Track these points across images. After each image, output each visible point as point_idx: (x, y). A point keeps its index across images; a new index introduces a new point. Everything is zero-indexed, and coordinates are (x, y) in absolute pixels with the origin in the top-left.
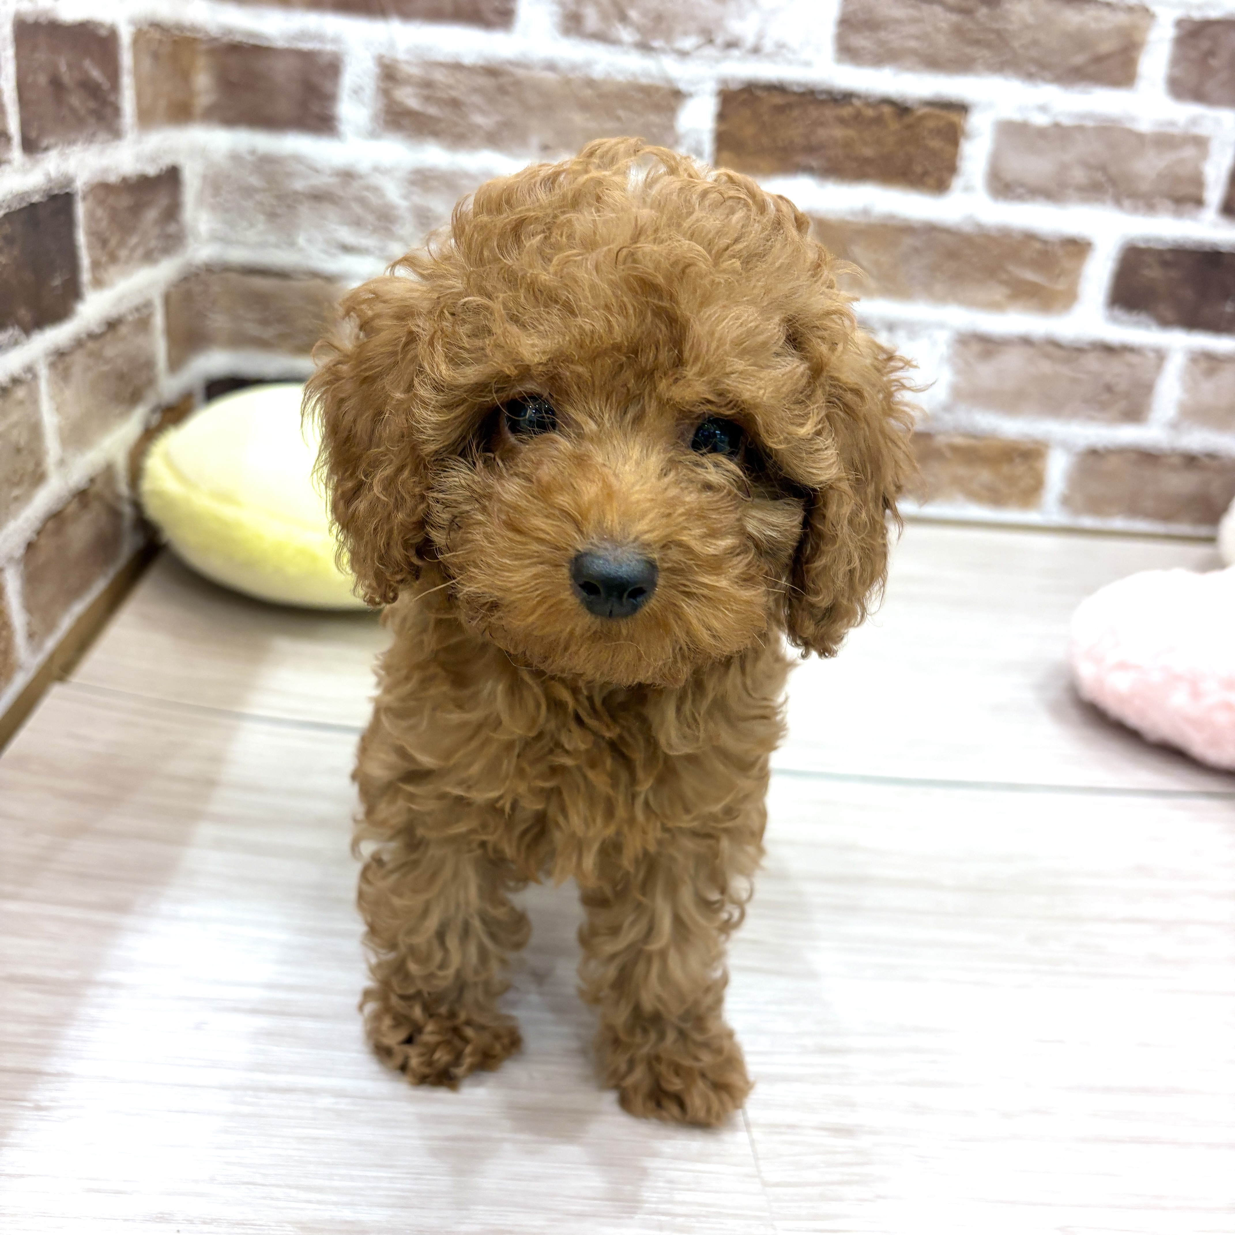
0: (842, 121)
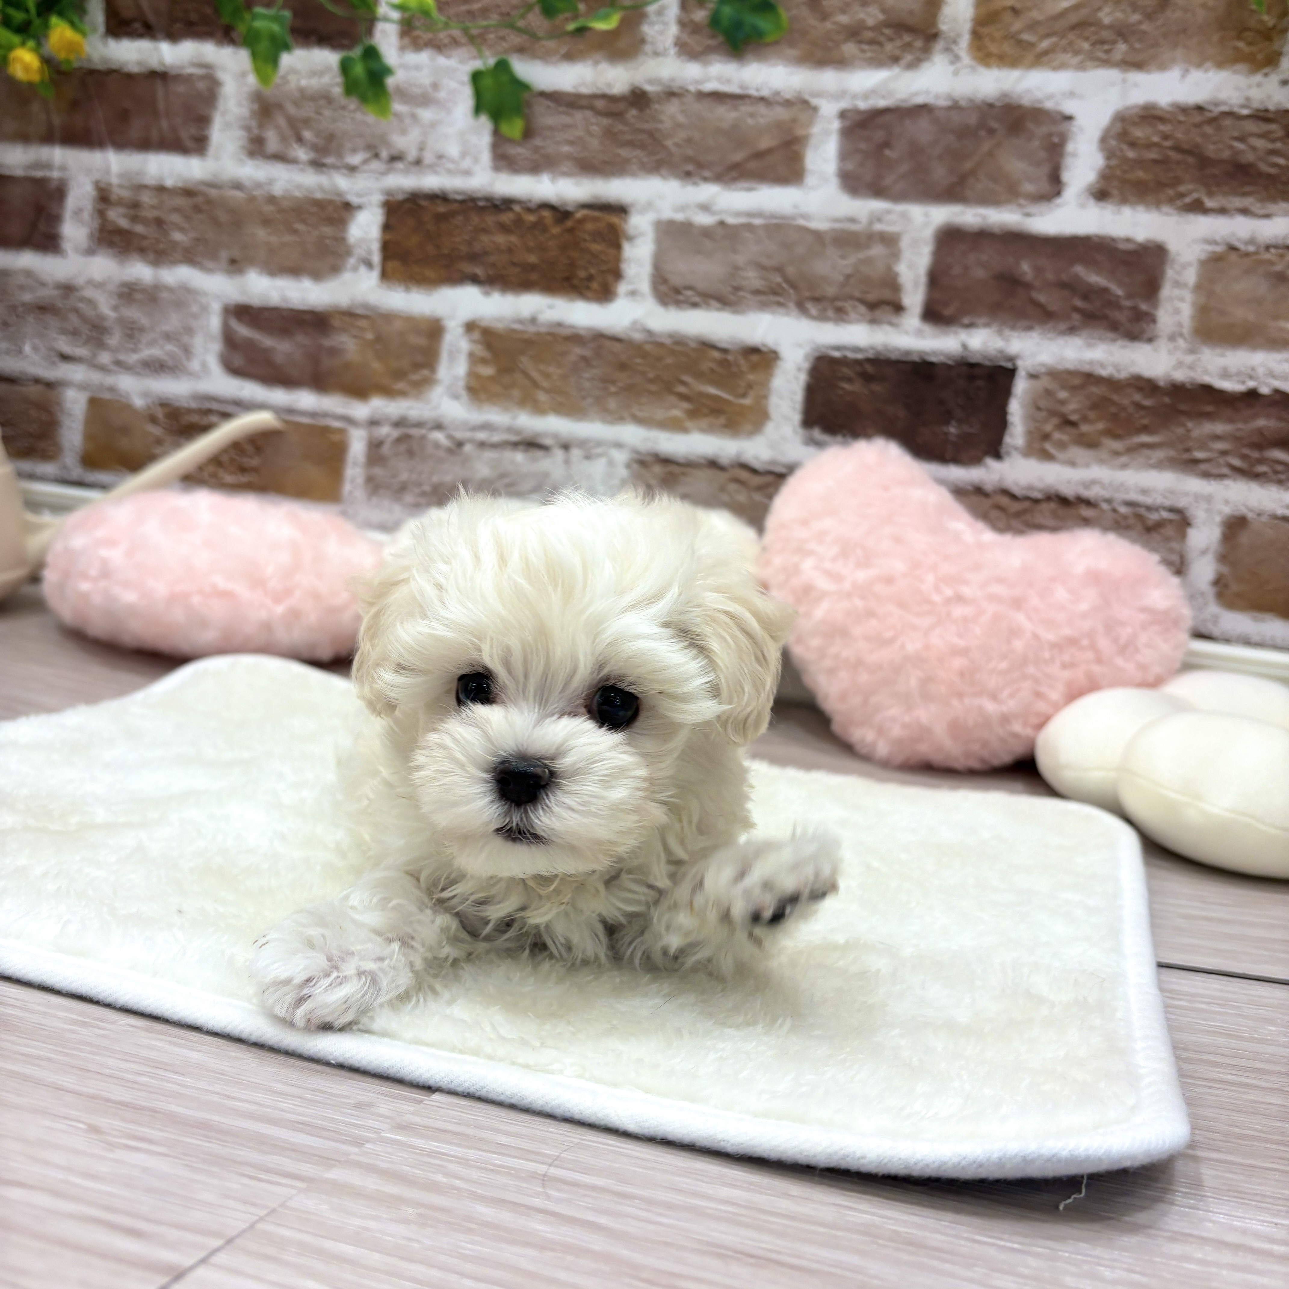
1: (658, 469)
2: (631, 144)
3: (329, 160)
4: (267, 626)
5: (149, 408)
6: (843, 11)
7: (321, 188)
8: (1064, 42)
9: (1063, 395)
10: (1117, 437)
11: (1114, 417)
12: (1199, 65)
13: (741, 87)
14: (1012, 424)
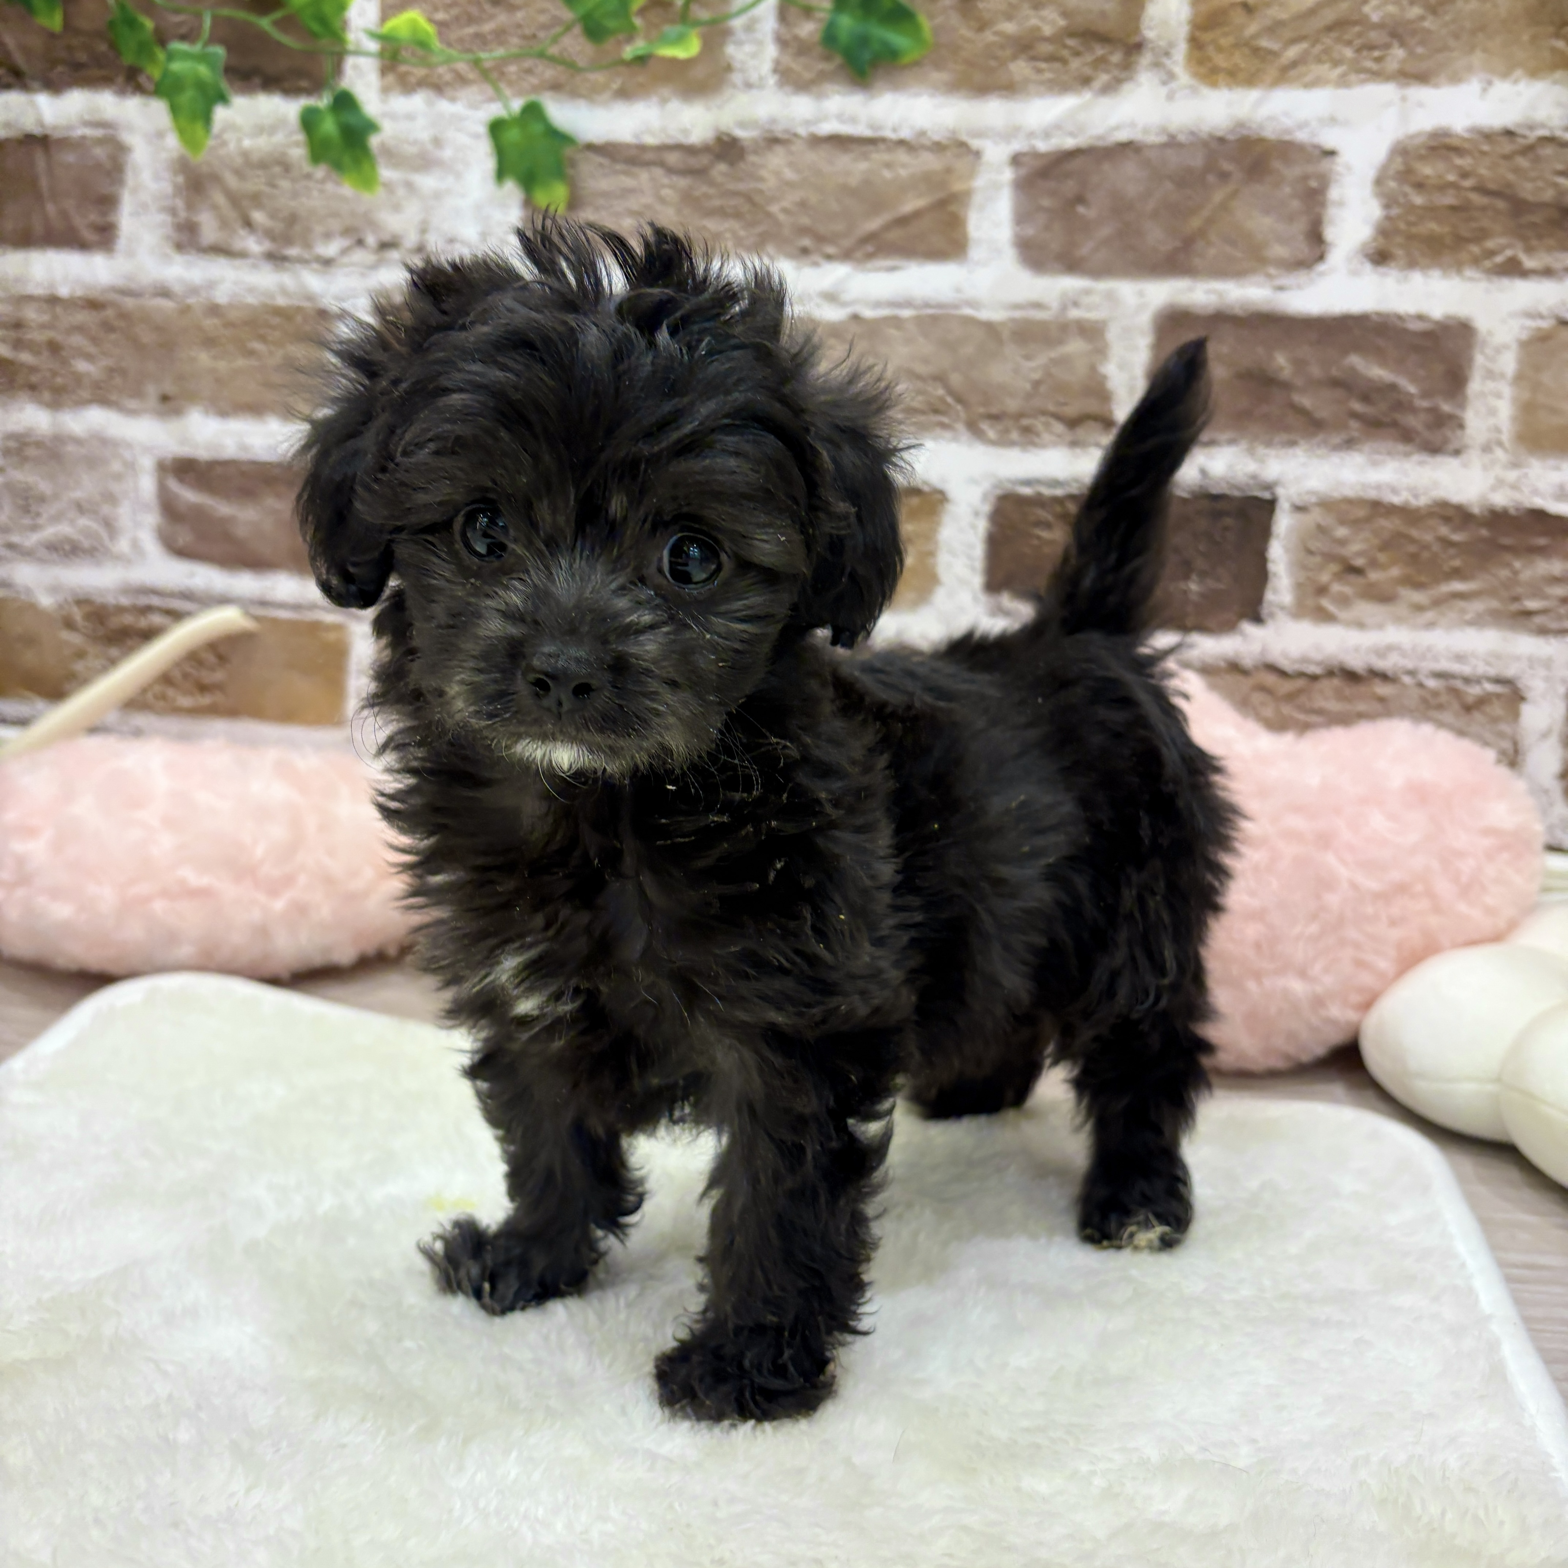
2: (721, 213)
3: (293, 251)
4: (262, 931)
5: (61, 607)
6: (1009, 17)
7: (284, 291)
8: (1319, 48)
9: (1342, 532)
10: (1418, 586)
11: (1414, 559)
12: (1505, 75)
13: (872, 127)
14: (1275, 574)
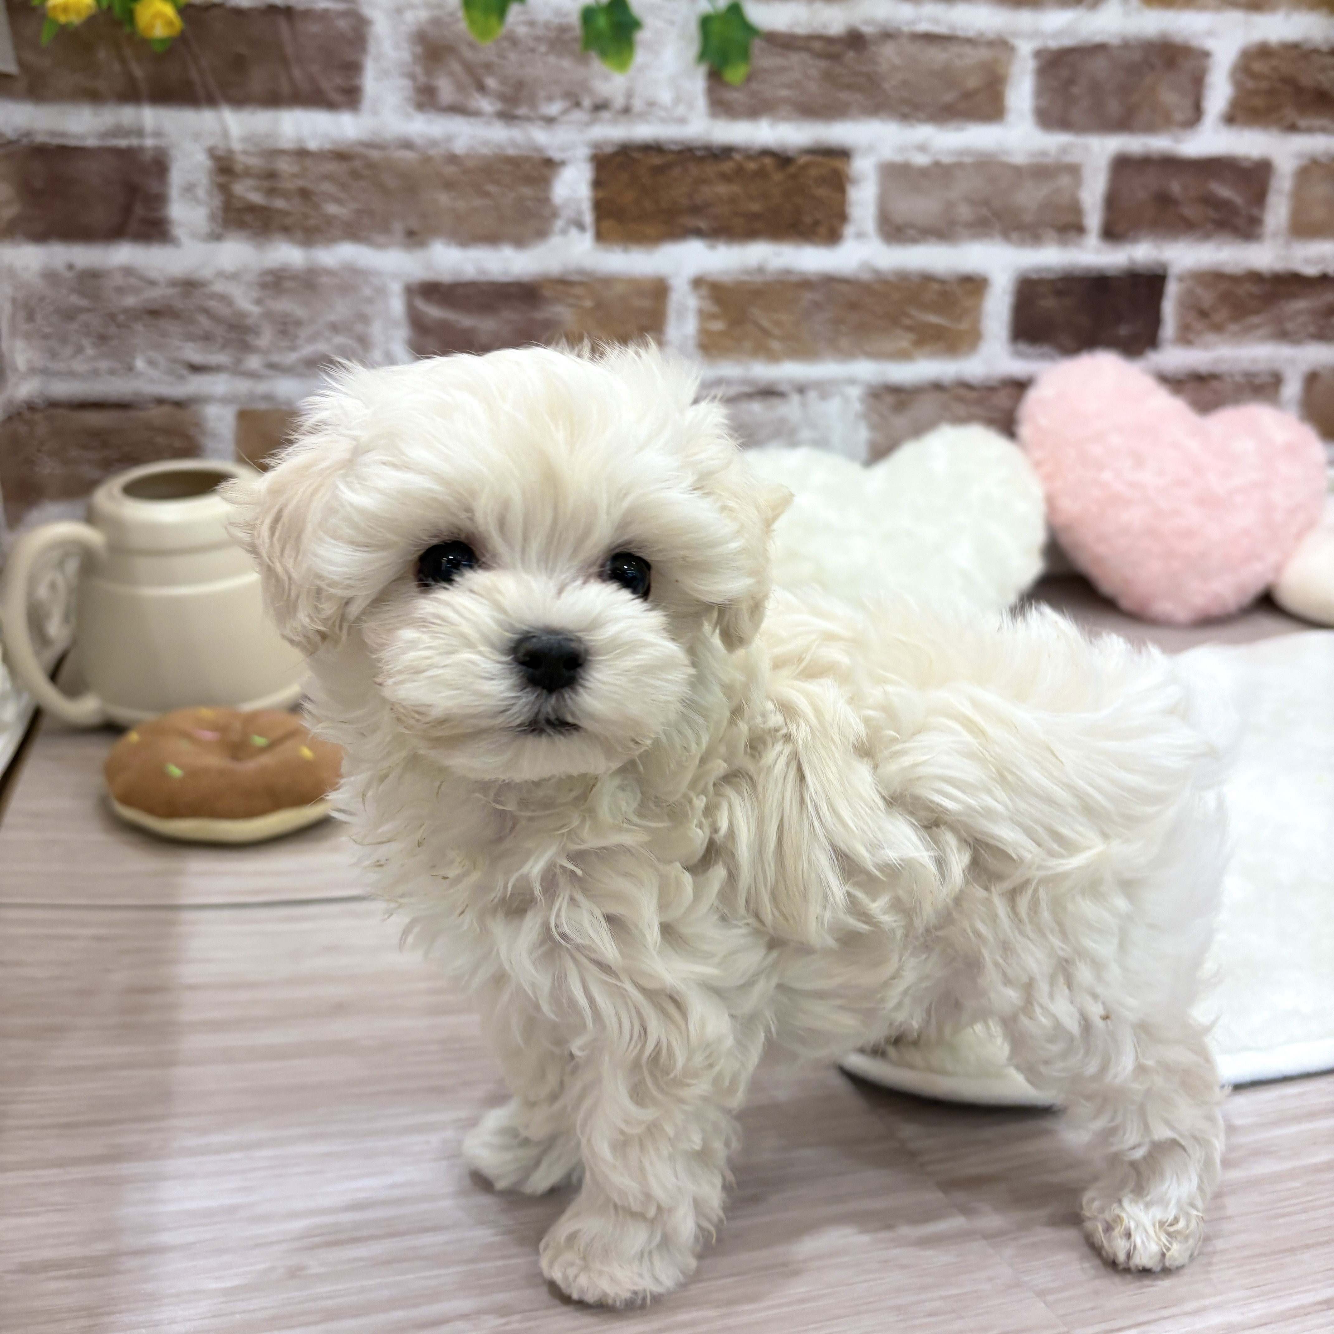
0: (725, 178)
1: (889, 399)
3: (521, 111)
10: (1236, 320)
11: (1234, 305)
14: (1165, 319)
